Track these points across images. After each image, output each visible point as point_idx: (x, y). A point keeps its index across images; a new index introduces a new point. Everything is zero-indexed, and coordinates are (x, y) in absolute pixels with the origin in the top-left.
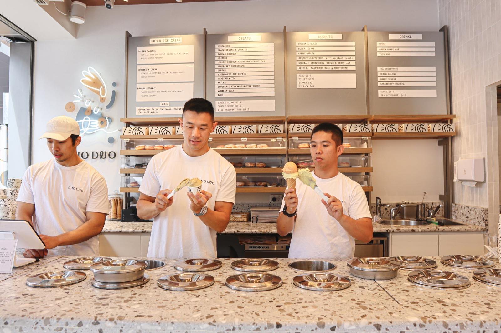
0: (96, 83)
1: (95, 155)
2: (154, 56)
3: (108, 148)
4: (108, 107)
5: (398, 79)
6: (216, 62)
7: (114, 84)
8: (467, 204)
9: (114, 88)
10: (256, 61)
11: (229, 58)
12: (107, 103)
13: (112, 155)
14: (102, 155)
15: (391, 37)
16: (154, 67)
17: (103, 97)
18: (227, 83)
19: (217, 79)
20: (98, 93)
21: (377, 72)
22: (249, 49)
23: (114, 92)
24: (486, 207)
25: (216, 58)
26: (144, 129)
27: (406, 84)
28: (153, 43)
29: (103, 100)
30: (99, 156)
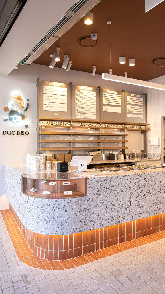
0: (19, 99)
1: (19, 133)
2: (51, 91)
3: (25, 130)
4: (25, 111)
5: (133, 110)
6: (76, 97)
7: (28, 100)
8: (153, 153)
9: (28, 102)
10: (90, 98)
11: (80, 96)
12: (25, 109)
13: (27, 133)
14: (22, 133)
15: (132, 95)
16: (51, 95)
17: (23, 106)
18: (80, 106)
19: (76, 104)
20: (21, 104)
21: (127, 107)
22: (87, 93)
23: (28, 104)
24: (161, 153)
25: (76, 95)
26: (50, 122)
27: (135, 112)
28: (50, 85)
29: (23, 107)
30: (21, 134)
